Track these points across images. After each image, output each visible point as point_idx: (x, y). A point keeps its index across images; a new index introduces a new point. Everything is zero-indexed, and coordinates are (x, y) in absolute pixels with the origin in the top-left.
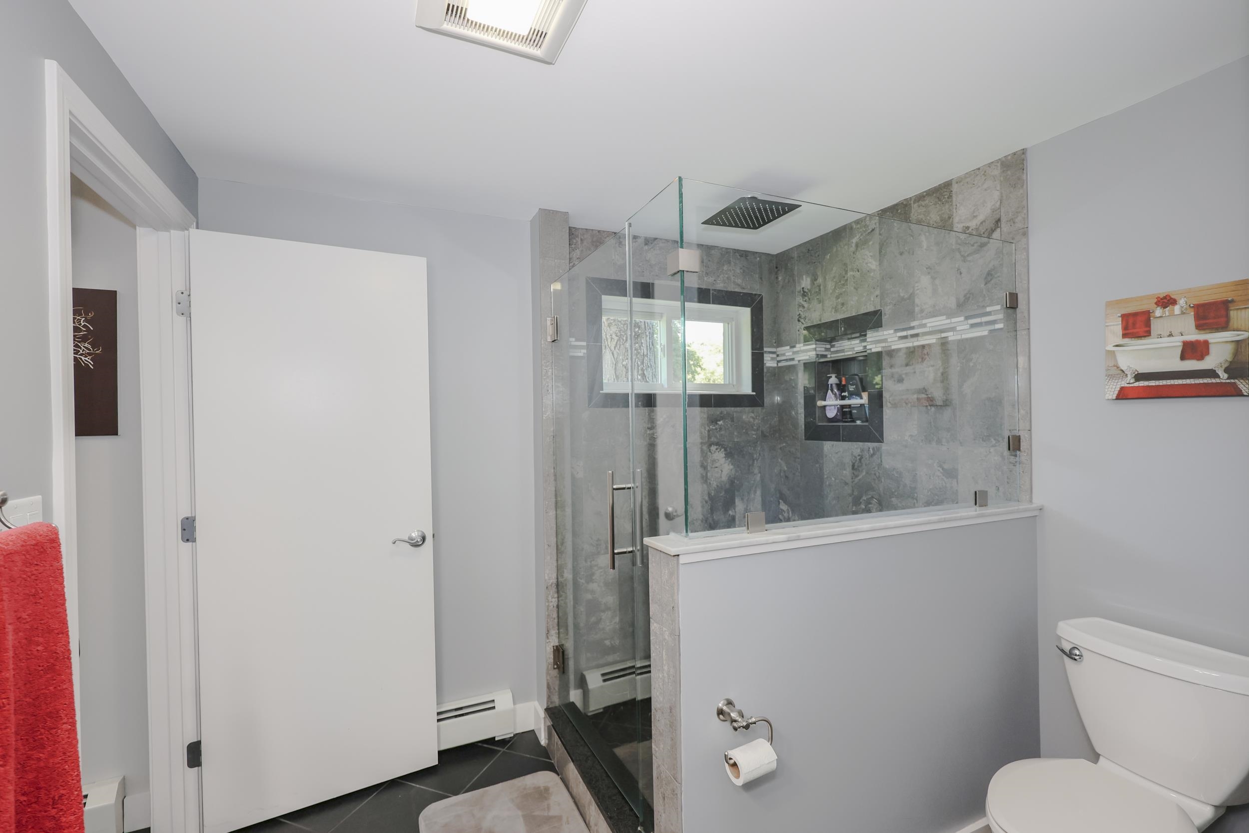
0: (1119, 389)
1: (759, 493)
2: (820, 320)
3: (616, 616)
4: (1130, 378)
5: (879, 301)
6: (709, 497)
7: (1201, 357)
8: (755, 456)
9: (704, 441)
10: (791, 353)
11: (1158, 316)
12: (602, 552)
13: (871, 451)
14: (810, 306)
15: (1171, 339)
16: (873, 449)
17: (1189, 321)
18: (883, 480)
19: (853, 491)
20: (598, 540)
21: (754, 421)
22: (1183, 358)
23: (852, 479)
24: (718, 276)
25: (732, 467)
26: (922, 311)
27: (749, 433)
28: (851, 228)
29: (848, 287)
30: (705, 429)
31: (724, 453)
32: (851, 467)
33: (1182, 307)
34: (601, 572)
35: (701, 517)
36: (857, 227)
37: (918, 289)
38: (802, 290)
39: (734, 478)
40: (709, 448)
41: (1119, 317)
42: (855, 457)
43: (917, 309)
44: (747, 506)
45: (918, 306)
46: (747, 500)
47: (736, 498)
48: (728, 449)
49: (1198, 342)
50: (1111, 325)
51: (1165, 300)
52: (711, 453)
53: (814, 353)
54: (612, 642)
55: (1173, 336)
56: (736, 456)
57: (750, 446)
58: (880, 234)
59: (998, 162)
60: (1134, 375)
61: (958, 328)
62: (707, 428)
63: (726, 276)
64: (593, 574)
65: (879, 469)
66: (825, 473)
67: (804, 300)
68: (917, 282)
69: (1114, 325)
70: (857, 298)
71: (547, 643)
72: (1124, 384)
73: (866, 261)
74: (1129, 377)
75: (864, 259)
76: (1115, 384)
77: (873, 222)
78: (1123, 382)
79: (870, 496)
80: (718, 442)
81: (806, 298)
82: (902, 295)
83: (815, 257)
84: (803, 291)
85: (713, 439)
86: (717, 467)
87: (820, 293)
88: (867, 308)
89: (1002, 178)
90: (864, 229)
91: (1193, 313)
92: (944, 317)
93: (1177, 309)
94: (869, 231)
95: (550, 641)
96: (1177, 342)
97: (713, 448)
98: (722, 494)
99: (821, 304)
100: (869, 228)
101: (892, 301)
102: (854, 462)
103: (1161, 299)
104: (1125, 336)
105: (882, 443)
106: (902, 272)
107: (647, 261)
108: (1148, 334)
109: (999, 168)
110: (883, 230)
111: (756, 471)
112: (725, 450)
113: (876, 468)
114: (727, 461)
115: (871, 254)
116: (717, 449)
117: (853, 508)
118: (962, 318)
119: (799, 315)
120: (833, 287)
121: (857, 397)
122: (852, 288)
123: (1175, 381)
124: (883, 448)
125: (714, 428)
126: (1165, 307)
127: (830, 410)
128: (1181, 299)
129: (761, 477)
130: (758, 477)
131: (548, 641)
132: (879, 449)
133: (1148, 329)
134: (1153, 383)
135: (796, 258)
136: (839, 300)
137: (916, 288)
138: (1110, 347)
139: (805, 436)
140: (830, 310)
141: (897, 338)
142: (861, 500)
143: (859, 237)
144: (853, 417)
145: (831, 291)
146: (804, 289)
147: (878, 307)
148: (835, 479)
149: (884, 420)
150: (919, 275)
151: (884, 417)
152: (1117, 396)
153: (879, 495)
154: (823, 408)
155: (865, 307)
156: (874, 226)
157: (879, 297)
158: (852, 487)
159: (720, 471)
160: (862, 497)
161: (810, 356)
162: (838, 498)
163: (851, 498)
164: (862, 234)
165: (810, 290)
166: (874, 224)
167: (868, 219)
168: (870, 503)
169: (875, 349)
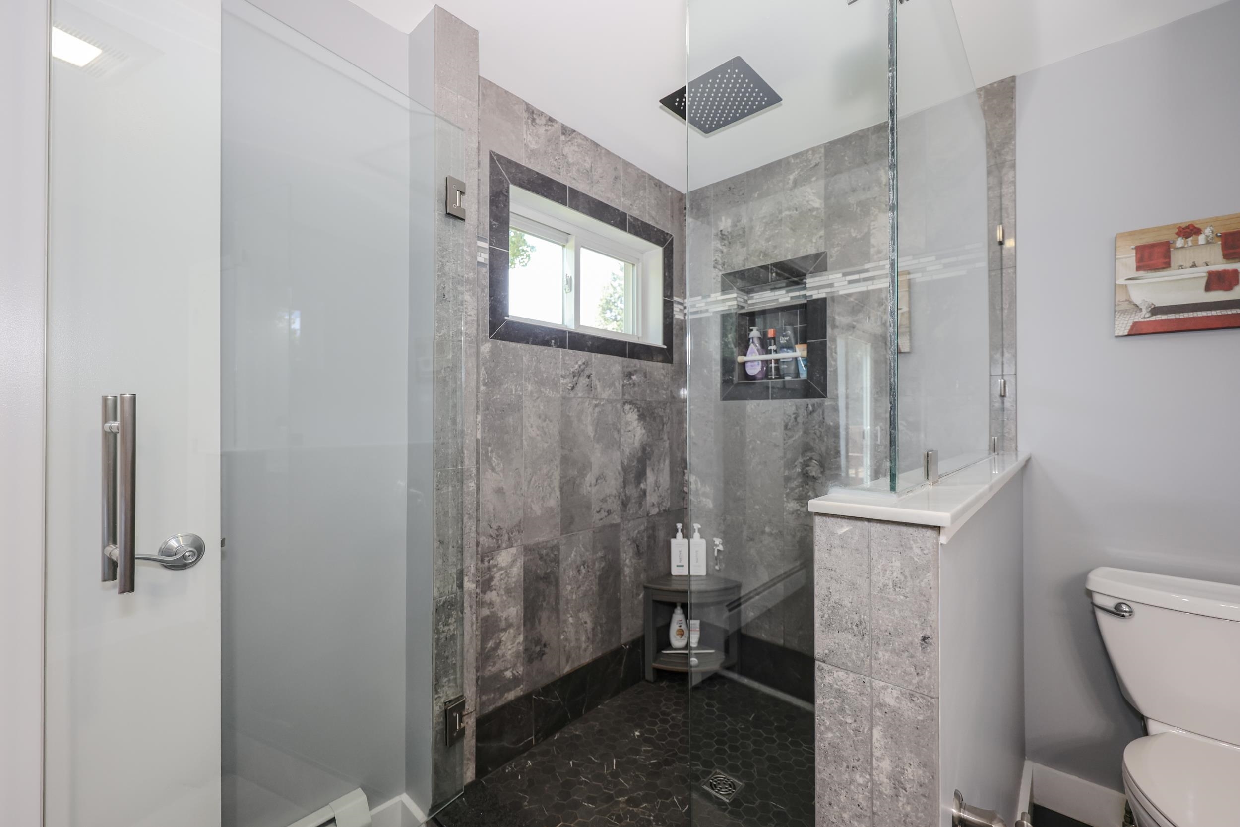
0: (1131, 324)
1: (667, 462)
2: (744, 266)
3: (519, 634)
4: (1145, 313)
5: (824, 243)
6: (622, 467)
7: (1229, 288)
8: (665, 419)
9: (618, 398)
10: (703, 304)
11: (1179, 246)
12: (504, 545)
13: (811, 408)
14: (731, 251)
15: (1195, 269)
16: (813, 405)
17: (1217, 251)
18: (825, 439)
19: (785, 454)
20: (499, 528)
21: (664, 379)
22: (1208, 288)
23: (784, 440)
24: (635, 201)
25: (644, 431)
26: (879, 252)
27: (660, 392)
28: (788, 163)
29: (783, 228)
30: (619, 384)
31: (637, 414)
32: (783, 428)
33: (1207, 236)
34: (502, 575)
35: (614, 492)
36: (796, 161)
37: (874, 229)
38: (719, 233)
39: (646, 444)
40: (623, 407)
41: (1133, 249)
42: (790, 416)
43: (872, 250)
44: (657, 479)
45: (874, 246)
46: (657, 471)
47: (648, 468)
48: (641, 409)
49: (1225, 272)
50: (1122, 258)
51: (1188, 230)
52: (625, 414)
53: (735, 303)
54: (515, 672)
55: (1196, 267)
56: (648, 419)
57: (660, 407)
58: (826, 169)
59: (981, 91)
60: (1150, 309)
61: (928, 269)
62: (622, 383)
63: (642, 203)
64: (491, 579)
65: (820, 427)
66: (748, 436)
67: (723, 244)
68: (873, 221)
69: (1126, 258)
70: (793, 240)
71: (436, 699)
72: (1138, 318)
73: (807, 199)
74: (1144, 311)
75: (805, 197)
76: (1127, 319)
77: (817, 156)
78: (1137, 317)
79: (808, 458)
80: (632, 401)
81: (726, 242)
82: (854, 235)
83: (739, 196)
84: (722, 234)
85: (627, 397)
86: (630, 431)
87: (744, 236)
88: (807, 250)
89: (986, 108)
90: (805, 164)
91: (1220, 242)
92: (911, 257)
93: (1202, 239)
94: (811, 166)
95: (441, 695)
96: (1202, 272)
97: (627, 407)
98: (634, 464)
99: (745, 248)
100: (812, 162)
101: (840, 242)
102: (786, 421)
103: (1184, 229)
104: (1138, 268)
105: (824, 397)
106: (855, 209)
107: (563, 155)
108: (1167, 265)
109: (982, 96)
110: (830, 165)
111: (665, 437)
112: (639, 411)
113: (817, 427)
114: (640, 424)
115: (814, 191)
116: (630, 409)
117: (784, 473)
118: (934, 258)
119: (716, 260)
120: (763, 229)
121: (789, 350)
122: (788, 229)
123: (1198, 313)
124: (826, 404)
125: (628, 383)
126: (1187, 237)
127: (752, 366)
128: (1206, 228)
129: (669, 443)
130: (667, 444)
131: (436, 696)
132: (821, 405)
133: (1167, 260)
134: (1172, 316)
135: (712, 197)
136: (770, 243)
137: (872, 228)
138: (1121, 281)
139: (721, 396)
140: (757, 254)
141: (846, 283)
142: (796, 464)
143: (798, 173)
144: (782, 373)
145: (759, 233)
146: (723, 232)
147: (822, 250)
148: (762, 442)
149: (828, 373)
150: (876, 213)
151: (828, 369)
152: (1129, 332)
153: (821, 455)
154: (743, 364)
155: (805, 250)
156: (818, 160)
157: (823, 238)
158: (784, 449)
159: (633, 436)
160: (798, 459)
161: (729, 306)
162: (765, 462)
163: (782, 462)
164: (802, 170)
165: (731, 233)
166: (818, 158)
167: (810, 152)
168: (808, 466)
169: (816, 295)
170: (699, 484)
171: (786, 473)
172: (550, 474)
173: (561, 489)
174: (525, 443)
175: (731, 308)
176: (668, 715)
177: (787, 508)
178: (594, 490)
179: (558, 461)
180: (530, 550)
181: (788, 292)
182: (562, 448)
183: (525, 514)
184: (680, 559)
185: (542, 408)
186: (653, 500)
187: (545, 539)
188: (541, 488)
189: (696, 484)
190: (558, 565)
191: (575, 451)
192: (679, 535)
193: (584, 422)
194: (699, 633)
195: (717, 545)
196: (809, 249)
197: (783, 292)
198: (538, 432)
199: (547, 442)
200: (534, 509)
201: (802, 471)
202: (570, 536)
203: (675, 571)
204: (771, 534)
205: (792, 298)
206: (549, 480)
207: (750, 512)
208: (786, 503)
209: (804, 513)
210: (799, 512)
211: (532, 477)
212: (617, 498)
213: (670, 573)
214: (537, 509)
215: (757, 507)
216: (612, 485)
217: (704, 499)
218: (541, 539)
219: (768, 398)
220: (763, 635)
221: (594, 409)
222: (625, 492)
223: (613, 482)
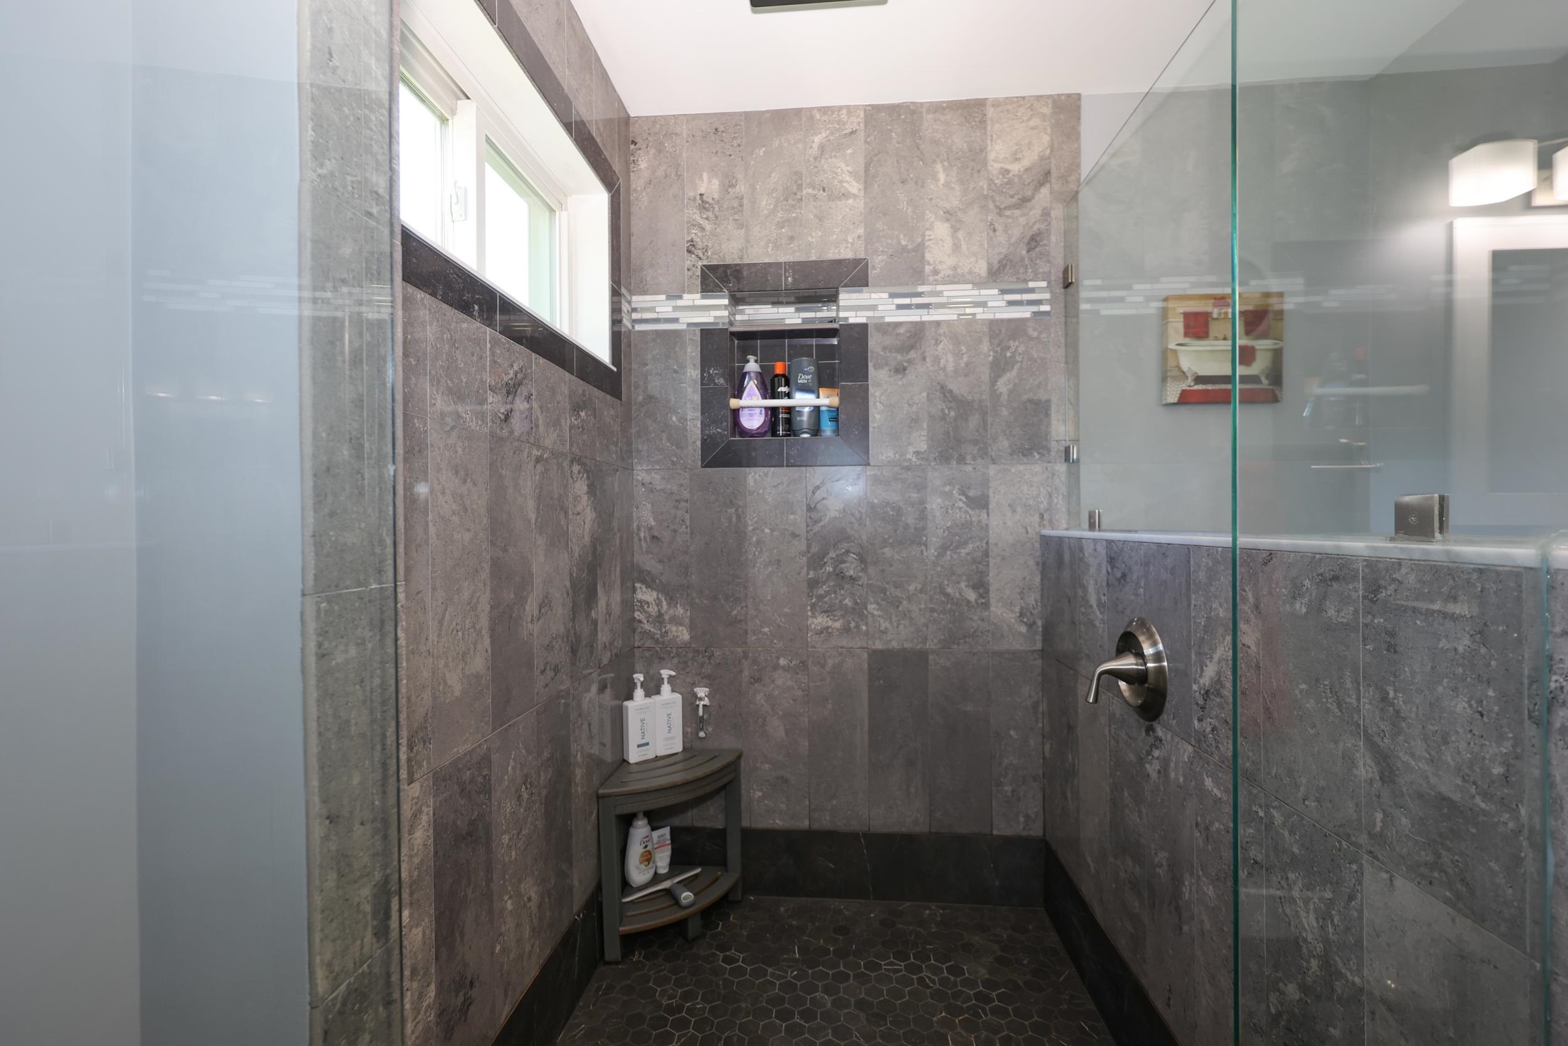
0: (1180, 392)
1: (618, 570)
2: (741, 259)
4: (1190, 381)
5: (863, 246)
6: (571, 581)
7: (1248, 362)
9: (565, 450)
10: (669, 309)
11: (1215, 317)
14: (718, 230)
15: (1225, 342)
16: (849, 476)
18: (867, 523)
19: (809, 546)
21: (614, 425)
22: (1232, 362)
23: (808, 526)
25: (594, 515)
26: (936, 272)
27: (610, 447)
28: (812, 118)
29: (803, 212)
30: (566, 423)
31: (587, 482)
32: (805, 508)
35: (561, 629)
36: (823, 118)
37: (930, 240)
38: (698, 197)
39: (597, 539)
40: (570, 467)
41: (1181, 314)
43: (928, 269)
44: (608, 600)
45: (929, 264)
46: (609, 586)
47: (599, 581)
48: (590, 475)
50: (1174, 322)
51: (1222, 302)
52: (573, 481)
53: (724, 313)
55: (1226, 339)
56: (597, 493)
57: (610, 475)
58: (866, 142)
59: (1049, 99)
60: (1194, 377)
61: (990, 304)
62: (569, 422)
63: (589, 98)
66: (749, 522)
67: (705, 216)
68: (928, 229)
69: (1176, 324)
70: (819, 233)
72: (1185, 386)
73: (839, 177)
74: (1190, 379)
75: (836, 174)
76: (1176, 387)
77: (854, 119)
79: (843, 550)
80: (581, 458)
81: (709, 214)
82: (904, 243)
83: (732, 146)
84: (701, 199)
85: (575, 450)
86: (579, 513)
87: (741, 211)
88: (840, 252)
89: (1053, 121)
90: (837, 126)
91: (1243, 318)
92: (970, 286)
94: (845, 132)
96: (1230, 346)
97: (576, 468)
98: (583, 575)
99: (743, 230)
100: (846, 126)
101: (885, 250)
102: (811, 498)
103: (1219, 300)
104: (1186, 335)
105: (867, 465)
106: (905, 208)
108: (1206, 335)
109: (1050, 107)
110: (872, 137)
111: (616, 527)
112: (588, 477)
114: (590, 502)
115: (849, 168)
116: (579, 472)
117: (808, 574)
118: (996, 291)
119: (692, 241)
120: (772, 207)
121: (807, 395)
122: (812, 216)
124: (869, 473)
125: (576, 423)
126: (1222, 309)
127: (750, 415)
129: (620, 538)
130: (617, 540)
133: (1207, 330)
134: (1210, 387)
135: (684, 135)
136: (784, 230)
137: (927, 238)
138: (1172, 346)
139: (703, 461)
140: (762, 243)
141: (894, 307)
142: (825, 560)
143: (827, 137)
144: (795, 427)
145: (766, 212)
146: (705, 198)
147: (862, 256)
148: (772, 530)
149: (871, 429)
150: (932, 219)
151: (871, 424)
152: (1179, 400)
153: (861, 546)
154: (736, 412)
155: (837, 251)
156: (855, 127)
157: (863, 238)
158: (808, 540)
159: (583, 523)
160: (828, 553)
161: (715, 317)
162: (779, 561)
163: (805, 559)
164: (832, 133)
165: (718, 202)
166: (855, 122)
167: (844, 111)
168: (844, 562)
169: (855, 318)
170: (664, 603)
171: (811, 575)
172: (475, 601)
173: (492, 630)
174: (432, 530)
175: (721, 321)
176: (679, 1009)
177: (813, 626)
178: (536, 628)
179: (485, 574)
180: (444, 780)
181: (798, 310)
182: (493, 544)
183: (435, 698)
184: (643, 733)
185: (460, 450)
186: (604, 639)
187: (468, 747)
188: (460, 634)
189: (658, 605)
190: (490, 798)
191: (511, 550)
192: (639, 693)
193: (523, 492)
194: (670, 847)
195: (701, 699)
196: (842, 251)
197: (792, 309)
198: (454, 507)
199: (469, 530)
200: (449, 682)
201: (834, 570)
202: (506, 729)
203: (634, 755)
204: (786, 669)
205: (805, 320)
206: (473, 613)
207: (754, 638)
208: (810, 619)
209: (838, 630)
210: (830, 630)
211: (446, 610)
212: (565, 639)
213: (624, 762)
214: (455, 683)
215: (766, 630)
216: (558, 620)
217: (674, 628)
218: (462, 749)
219: (782, 466)
220: (777, 821)
221: (535, 467)
222: (575, 630)
223: (560, 611)
